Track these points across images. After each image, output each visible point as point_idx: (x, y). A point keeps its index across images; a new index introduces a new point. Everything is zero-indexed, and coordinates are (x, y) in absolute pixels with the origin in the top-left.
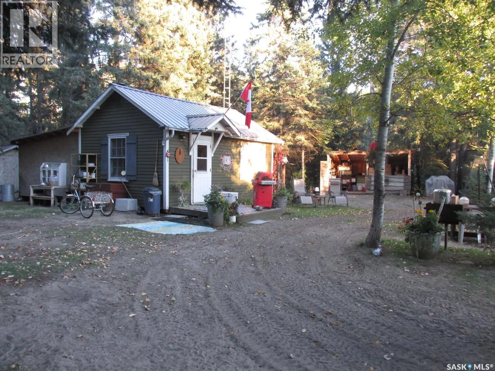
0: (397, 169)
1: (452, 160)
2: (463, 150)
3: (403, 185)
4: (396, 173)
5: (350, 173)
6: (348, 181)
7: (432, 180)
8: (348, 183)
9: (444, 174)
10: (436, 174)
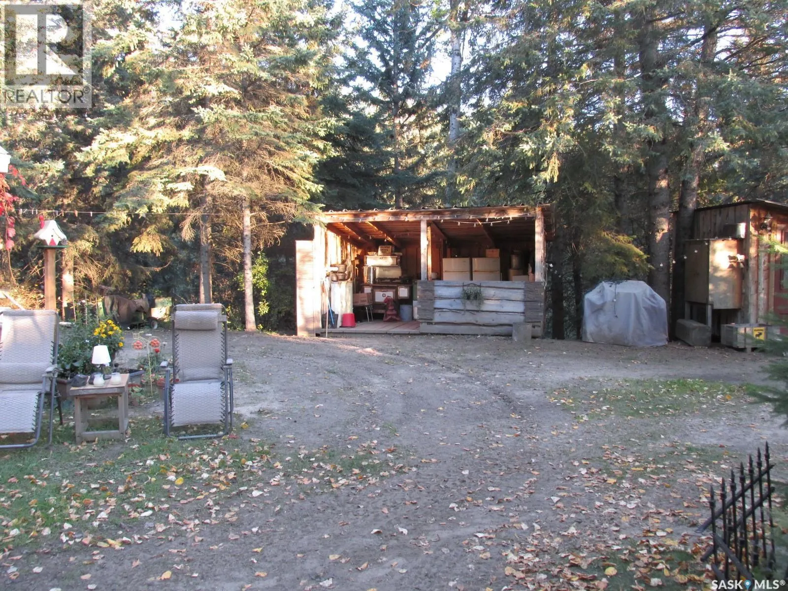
0: (515, 261)
1: (659, 236)
2: (686, 208)
3: (520, 308)
4: (511, 272)
5: (396, 273)
6: (390, 294)
7: (602, 293)
8: (388, 300)
9: (635, 276)
10: (615, 277)
